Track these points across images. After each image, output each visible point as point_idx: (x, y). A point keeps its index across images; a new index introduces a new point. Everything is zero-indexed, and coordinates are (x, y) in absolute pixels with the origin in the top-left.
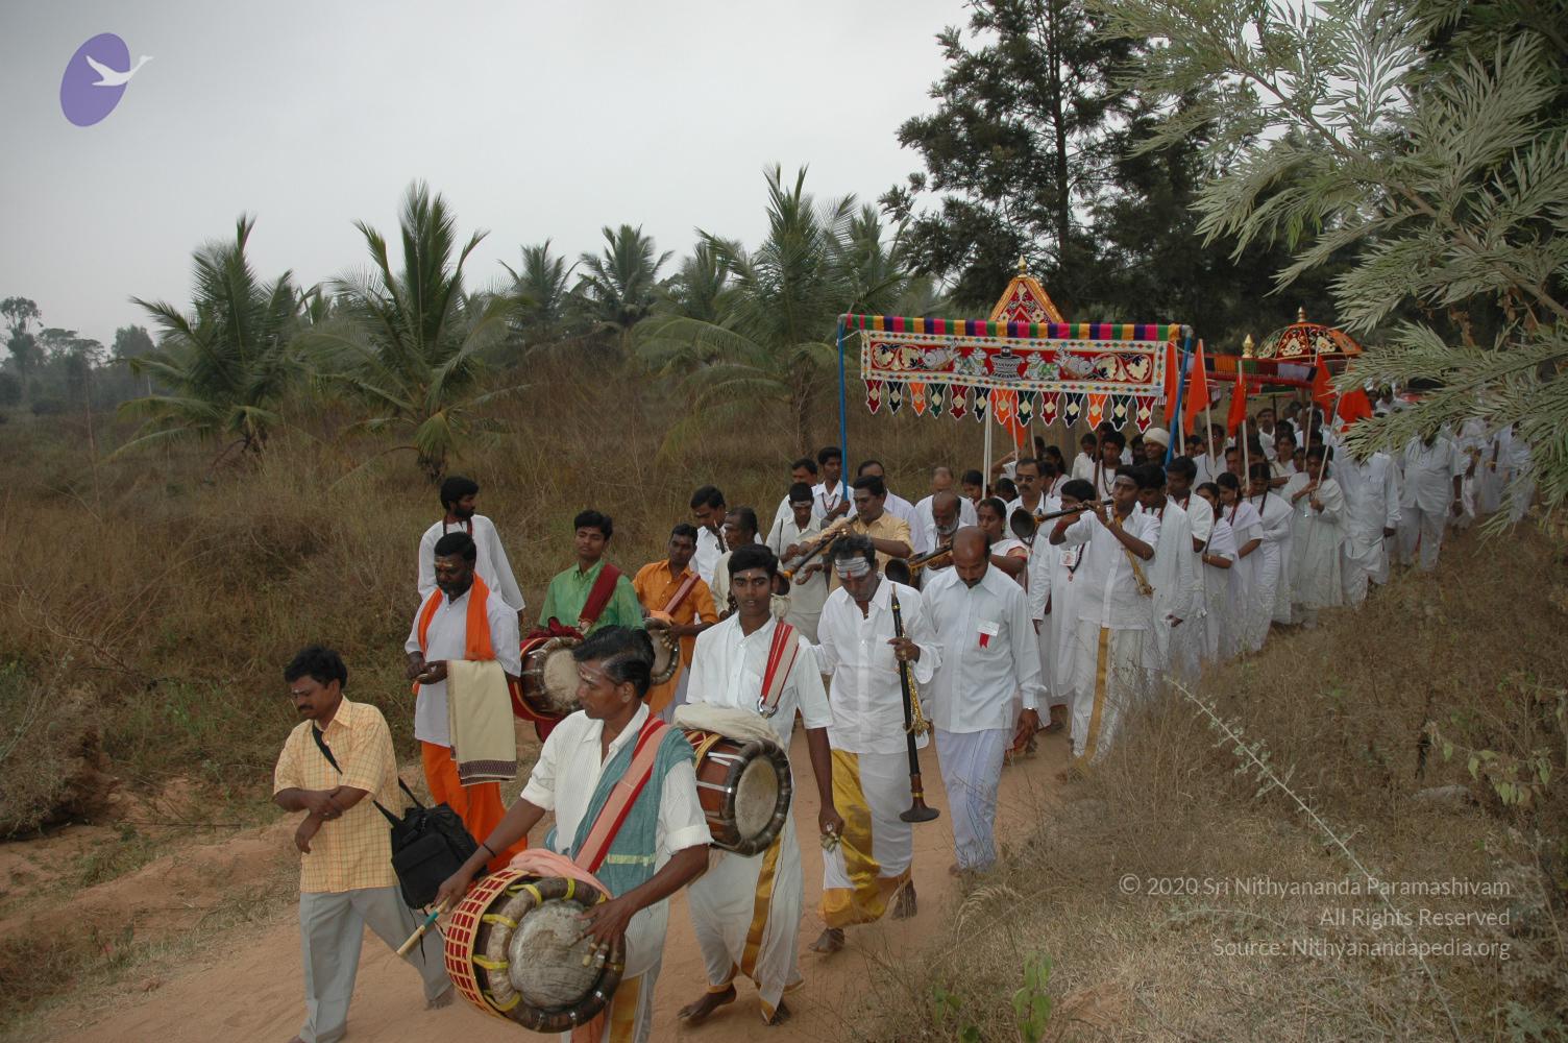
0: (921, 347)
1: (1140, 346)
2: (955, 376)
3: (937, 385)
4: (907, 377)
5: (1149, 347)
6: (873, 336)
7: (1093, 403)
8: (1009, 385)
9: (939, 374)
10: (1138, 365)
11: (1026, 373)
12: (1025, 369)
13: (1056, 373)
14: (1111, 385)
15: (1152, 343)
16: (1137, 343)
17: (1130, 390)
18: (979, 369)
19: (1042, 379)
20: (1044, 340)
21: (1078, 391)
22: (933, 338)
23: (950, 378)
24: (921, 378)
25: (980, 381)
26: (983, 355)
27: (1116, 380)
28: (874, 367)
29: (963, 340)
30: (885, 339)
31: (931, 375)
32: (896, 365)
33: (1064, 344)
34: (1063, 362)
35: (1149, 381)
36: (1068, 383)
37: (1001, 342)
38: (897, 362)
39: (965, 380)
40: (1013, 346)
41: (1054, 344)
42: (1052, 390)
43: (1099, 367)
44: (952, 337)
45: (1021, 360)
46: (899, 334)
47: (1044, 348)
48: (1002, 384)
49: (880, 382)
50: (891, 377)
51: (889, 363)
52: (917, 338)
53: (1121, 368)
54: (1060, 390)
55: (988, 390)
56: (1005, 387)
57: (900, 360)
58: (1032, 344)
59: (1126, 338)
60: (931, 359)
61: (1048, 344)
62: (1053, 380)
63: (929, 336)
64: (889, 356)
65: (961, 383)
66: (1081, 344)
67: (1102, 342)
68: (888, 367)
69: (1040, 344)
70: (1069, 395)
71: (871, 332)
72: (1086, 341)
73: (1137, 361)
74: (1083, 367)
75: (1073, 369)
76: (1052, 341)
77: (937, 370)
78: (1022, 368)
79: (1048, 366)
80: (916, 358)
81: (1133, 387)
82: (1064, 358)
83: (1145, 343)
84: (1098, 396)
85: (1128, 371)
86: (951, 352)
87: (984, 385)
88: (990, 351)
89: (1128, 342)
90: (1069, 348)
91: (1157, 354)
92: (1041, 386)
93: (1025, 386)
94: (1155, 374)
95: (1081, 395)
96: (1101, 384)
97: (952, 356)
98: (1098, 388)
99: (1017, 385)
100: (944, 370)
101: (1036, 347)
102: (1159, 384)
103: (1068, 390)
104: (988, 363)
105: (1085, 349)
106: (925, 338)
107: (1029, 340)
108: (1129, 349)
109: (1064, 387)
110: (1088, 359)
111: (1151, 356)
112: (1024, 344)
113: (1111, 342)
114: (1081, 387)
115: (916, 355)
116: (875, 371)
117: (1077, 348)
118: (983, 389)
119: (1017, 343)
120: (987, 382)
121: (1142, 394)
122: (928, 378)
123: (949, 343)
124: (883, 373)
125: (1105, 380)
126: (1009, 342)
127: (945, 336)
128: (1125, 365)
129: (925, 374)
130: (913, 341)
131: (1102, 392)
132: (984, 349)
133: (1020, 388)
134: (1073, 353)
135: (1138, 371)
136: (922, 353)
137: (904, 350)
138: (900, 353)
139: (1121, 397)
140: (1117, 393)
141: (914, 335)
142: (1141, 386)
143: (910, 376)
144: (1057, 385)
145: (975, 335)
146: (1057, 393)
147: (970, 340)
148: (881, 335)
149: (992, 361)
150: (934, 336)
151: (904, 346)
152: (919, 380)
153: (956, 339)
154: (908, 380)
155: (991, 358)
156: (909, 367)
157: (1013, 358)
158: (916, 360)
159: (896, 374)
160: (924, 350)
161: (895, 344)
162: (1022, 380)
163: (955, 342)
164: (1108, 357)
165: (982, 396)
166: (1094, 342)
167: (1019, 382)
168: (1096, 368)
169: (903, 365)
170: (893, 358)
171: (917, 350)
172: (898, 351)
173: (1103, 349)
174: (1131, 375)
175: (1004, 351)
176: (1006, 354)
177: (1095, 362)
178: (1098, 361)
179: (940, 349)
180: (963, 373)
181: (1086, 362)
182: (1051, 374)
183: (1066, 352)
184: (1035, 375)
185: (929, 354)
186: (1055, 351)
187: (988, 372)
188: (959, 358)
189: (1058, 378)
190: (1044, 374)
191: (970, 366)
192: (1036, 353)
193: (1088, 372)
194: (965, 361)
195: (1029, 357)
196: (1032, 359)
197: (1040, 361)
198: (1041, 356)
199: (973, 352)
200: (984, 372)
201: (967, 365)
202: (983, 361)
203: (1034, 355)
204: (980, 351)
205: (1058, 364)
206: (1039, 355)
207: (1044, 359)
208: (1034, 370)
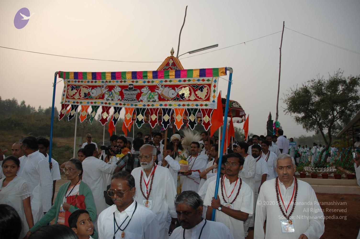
0: (90, 86)
1: (203, 80)
2: (104, 101)
3: (95, 106)
5: (208, 80)
6: (69, 82)
7: (177, 114)
8: (132, 105)
9: (97, 101)
10: (202, 91)
11: (141, 98)
13: (156, 98)
14: (187, 103)
15: (210, 78)
16: (201, 78)
18: (117, 97)
19: (149, 101)
20: (151, 80)
21: (168, 107)
23: (102, 103)
25: (117, 104)
26: (120, 89)
27: (189, 100)
28: (67, 97)
29: (110, 82)
30: (74, 83)
31: (93, 101)
32: (77, 96)
33: (161, 81)
35: (208, 99)
36: (163, 103)
37: (129, 81)
38: (78, 94)
39: (110, 103)
40: (135, 84)
41: (157, 82)
42: (154, 107)
43: (180, 93)
44: (105, 81)
45: (138, 91)
46: (80, 80)
47: (150, 84)
48: (128, 105)
49: (68, 105)
50: (74, 102)
51: (74, 95)
53: (193, 93)
54: (159, 107)
55: (121, 108)
56: (130, 106)
57: (80, 94)
58: (144, 82)
59: (195, 76)
61: (153, 82)
62: (155, 101)
63: (94, 81)
64: (75, 91)
65: (108, 105)
66: (171, 81)
67: (182, 79)
68: (73, 97)
69: (148, 82)
70: (164, 109)
71: (68, 80)
72: (173, 79)
73: (201, 89)
74: (171, 93)
75: (166, 95)
76: (154, 80)
77: (96, 99)
78: (139, 96)
79: (152, 94)
80: (87, 92)
81: (199, 103)
82: (161, 89)
83: (206, 78)
84: (180, 109)
85: (196, 95)
86: (104, 89)
87: (119, 106)
88: (122, 87)
89: (196, 79)
90: (164, 83)
91: (213, 84)
92: (148, 105)
93: (140, 105)
94: (212, 96)
95: (170, 109)
96: (182, 103)
97: (104, 90)
98: (179, 105)
99: (136, 105)
100: (100, 98)
101: (146, 84)
102: (214, 101)
103: (163, 107)
104: (121, 94)
105: (172, 83)
106: (92, 82)
107: (143, 80)
108: (197, 82)
109: (161, 105)
110: (175, 90)
111: (210, 85)
112: (140, 82)
113: (187, 79)
114: (171, 105)
115: (86, 91)
116: (67, 100)
117: (168, 83)
118: (118, 108)
119: (137, 82)
120: (121, 104)
121: (204, 107)
122: (92, 103)
123: (103, 84)
124: (71, 101)
125: (184, 100)
126: (133, 82)
127: (101, 81)
128: (195, 92)
129: (90, 101)
130: (87, 84)
131: (181, 107)
132: (120, 86)
133: (137, 107)
134: (166, 86)
135: (202, 94)
136: (89, 90)
137: (82, 88)
138: (80, 91)
139: (192, 109)
140: (190, 107)
141: (87, 81)
142: (204, 103)
143: (83, 102)
144: (157, 104)
145: (115, 79)
146: (158, 109)
147: (113, 82)
148: (72, 81)
149: (124, 92)
150: (97, 81)
151: (82, 86)
152: (87, 104)
153: (107, 82)
154: (81, 104)
155: (123, 91)
156: (83, 97)
157: (135, 90)
158: (87, 94)
159: (76, 101)
160: (91, 88)
161: (78, 86)
162: (139, 102)
163: (107, 83)
164: (185, 87)
165: (117, 112)
166: (178, 79)
167: (136, 103)
168: (178, 94)
169: (80, 96)
170: (76, 93)
171: (88, 88)
172: (79, 89)
173: (182, 83)
174: (198, 97)
175: (130, 86)
176: (131, 88)
179: (99, 87)
180: (109, 100)
181: (173, 90)
182: (154, 98)
183: (162, 86)
184: (146, 99)
185: (93, 90)
186: (157, 85)
187: (121, 99)
188: (107, 92)
189: (157, 100)
190: (150, 98)
191: (113, 96)
192: (146, 87)
193: (174, 96)
194: (110, 93)
195: (143, 89)
196: (144, 90)
197: (148, 91)
198: (149, 89)
199: (114, 88)
200: (119, 98)
201: (111, 95)
202: (118, 93)
203: (145, 88)
204: (118, 87)
205: (158, 92)
206: (148, 88)
207: (150, 90)
208: (145, 96)
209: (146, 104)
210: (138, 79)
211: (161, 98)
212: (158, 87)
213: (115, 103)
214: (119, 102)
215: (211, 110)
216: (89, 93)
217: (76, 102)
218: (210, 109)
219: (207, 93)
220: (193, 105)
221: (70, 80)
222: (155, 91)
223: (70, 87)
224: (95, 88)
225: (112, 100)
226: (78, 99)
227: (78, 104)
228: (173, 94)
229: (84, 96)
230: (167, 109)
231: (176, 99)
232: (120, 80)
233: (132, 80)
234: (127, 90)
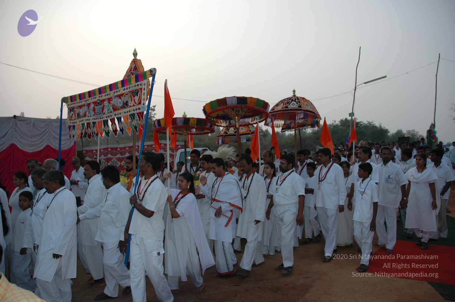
2: (87, 118)
3: (83, 124)
5: (141, 85)
7: (125, 121)
10: (137, 96)
11: (104, 111)
15: (142, 82)
17: (134, 110)
18: (92, 113)
23: (86, 120)
26: (93, 105)
27: (131, 106)
31: (82, 119)
32: (74, 117)
33: (114, 93)
34: (114, 102)
35: (140, 103)
37: (97, 97)
40: (100, 99)
41: (112, 94)
42: (112, 117)
43: (125, 101)
45: (103, 105)
46: (74, 102)
47: (108, 97)
48: (98, 119)
49: (71, 126)
51: (72, 116)
53: (132, 99)
54: (115, 117)
56: (100, 120)
60: (82, 111)
61: (110, 94)
62: (111, 112)
65: (89, 121)
67: (125, 88)
69: (108, 95)
70: (117, 118)
72: (120, 89)
73: (137, 94)
75: (117, 104)
76: (110, 92)
78: (103, 109)
79: (109, 105)
81: (135, 108)
82: (113, 100)
83: (139, 83)
84: (126, 116)
85: (134, 100)
87: (94, 121)
88: (95, 103)
90: (116, 94)
91: (143, 87)
92: (109, 116)
93: (105, 118)
94: (142, 98)
95: (121, 118)
96: (127, 110)
97: (86, 109)
98: (125, 113)
100: (84, 116)
101: (106, 97)
102: (144, 104)
104: (94, 109)
107: (105, 94)
108: (134, 88)
109: (116, 115)
110: (120, 98)
111: (141, 89)
112: (103, 96)
113: (128, 87)
114: (120, 113)
116: (72, 122)
117: (118, 93)
118: (94, 123)
119: (101, 96)
120: (95, 119)
121: (138, 111)
125: (128, 107)
127: (84, 100)
128: (134, 97)
129: (80, 120)
132: (93, 103)
134: (116, 96)
135: (137, 99)
137: (75, 109)
138: (75, 112)
139: (132, 115)
140: (131, 113)
142: (137, 107)
143: (77, 122)
145: (91, 97)
147: (90, 100)
150: (82, 101)
151: (76, 107)
152: (79, 123)
153: (87, 100)
156: (77, 118)
160: (79, 108)
161: (73, 107)
163: (87, 102)
164: (127, 94)
165: (94, 126)
166: (123, 88)
167: (102, 116)
168: (123, 102)
170: (73, 114)
173: (125, 91)
174: (135, 102)
176: (99, 103)
177: (123, 98)
178: (124, 98)
179: (83, 106)
180: (89, 116)
181: (120, 99)
183: (114, 96)
185: (81, 109)
186: (112, 97)
187: (94, 114)
189: (112, 111)
190: (108, 110)
193: (121, 105)
194: (89, 110)
195: (105, 103)
197: (107, 103)
198: (108, 101)
199: (91, 105)
201: (89, 112)
203: (106, 101)
208: (106, 109)
209: (107, 115)
210: (102, 93)
211: (114, 109)
213: (92, 119)
214: (94, 117)
216: (79, 112)
218: (142, 112)
219: (139, 97)
220: (132, 110)
222: (111, 102)
226: (74, 119)
227: (75, 124)
228: (120, 103)
229: (77, 116)
230: (119, 117)
231: (123, 107)
232: (93, 98)
233: (99, 96)
234: (97, 106)
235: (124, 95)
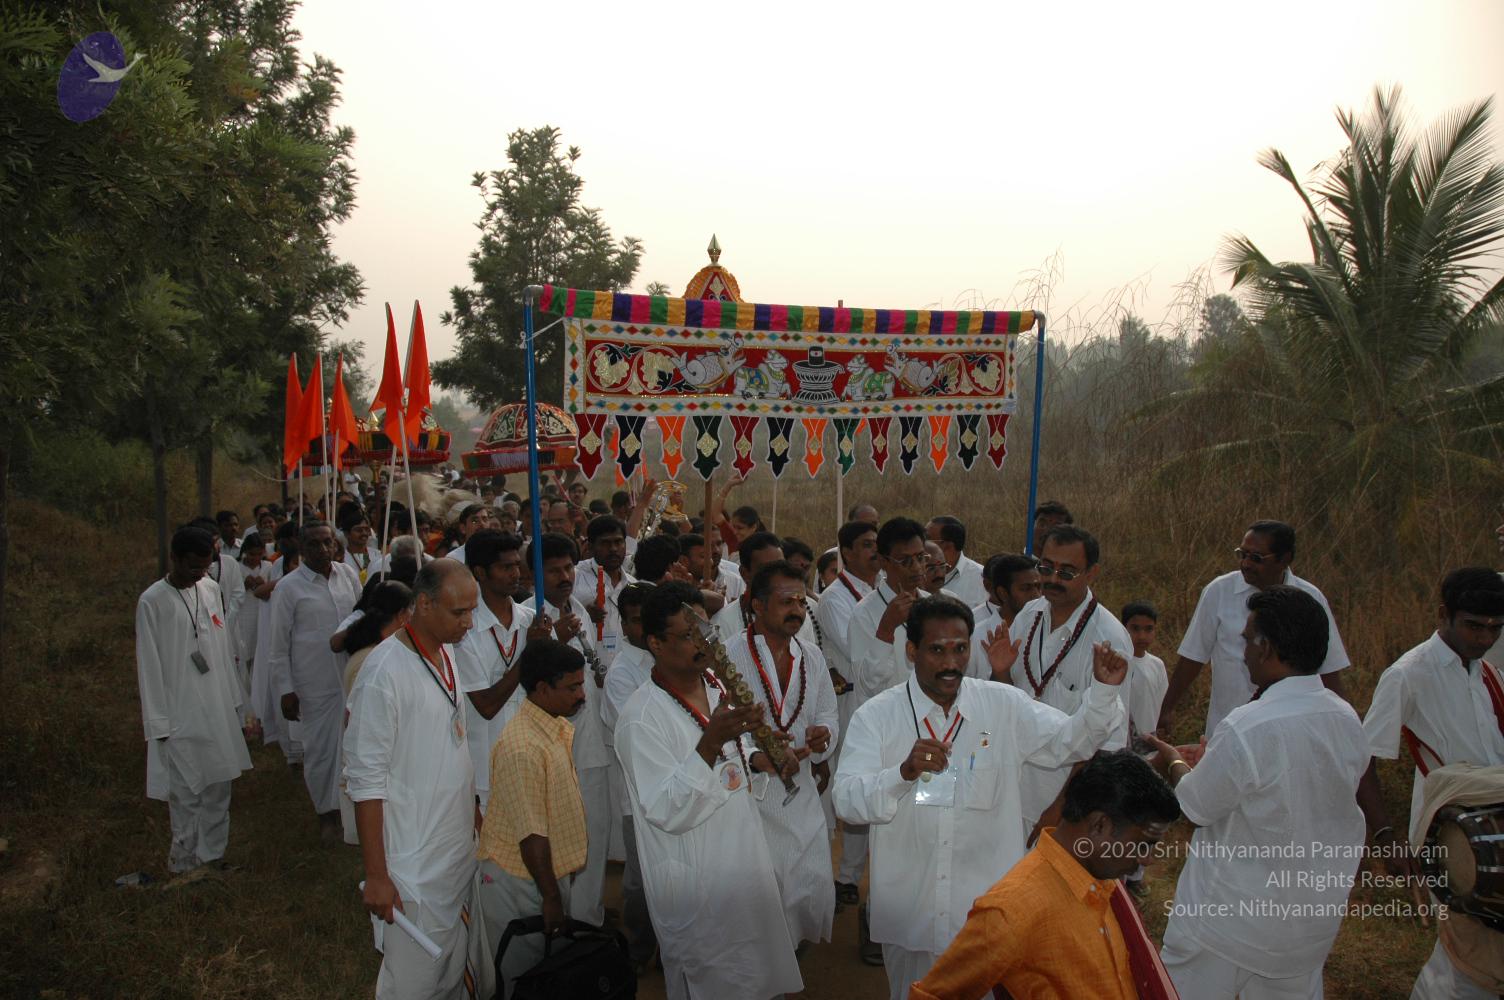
0: (680, 350)
1: (988, 342)
2: (735, 400)
3: (707, 419)
4: (653, 407)
5: (998, 343)
6: (591, 329)
7: (935, 431)
8: (821, 411)
9: (711, 399)
10: (984, 369)
11: (847, 390)
12: (845, 384)
13: (889, 388)
14: (955, 401)
15: (1001, 337)
16: (984, 337)
17: (979, 407)
18: (777, 385)
19: (868, 398)
20: (869, 336)
21: (914, 413)
22: (699, 335)
23: (729, 406)
24: (679, 407)
25: (776, 408)
26: (783, 362)
27: (960, 394)
28: (590, 388)
29: (750, 337)
30: (612, 336)
31: (698, 400)
32: (634, 384)
33: (896, 342)
34: (898, 368)
35: (1001, 393)
36: (902, 402)
37: (807, 340)
38: (635, 378)
39: (753, 408)
40: (825, 345)
41: (884, 342)
42: (882, 414)
43: (940, 376)
44: (731, 332)
46: (639, 326)
47: (868, 348)
48: (810, 410)
49: (602, 418)
50: (625, 407)
51: (624, 381)
52: (672, 333)
53: (965, 376)
54: (892, 413)
55: (790, 421)
56: (815, 415)
57: (640, 374)
58: (852, 341)
59: (974, 332)
60: (700, 372)
61: (875, 342)
62: (881, 399)
63: (693, 330)
64: (623, 366)
65: (746, 413)
66: (918, 341)
67: (945, 337)
68: (619, 388)
69: (864, 342)
70: (903, 420)
71: (587, 322)
72: (925, 336)
73: (983, 366)
75: (910, 379)
76: (881, 337)
77: (707, 392)
78: (840, 382)
79: (877, 377)
80: (669, 370)
81: (983, 401)
82: (898, 363)
83: (993, 337)
84: (939, 418)
85: (973, 379)
86: (729, 358)
87: (784, 414)
88: (792, 355)
89: (974, 337)
90: (903, 347)
91: (1008, 351)
92: (866, 410)
93: (844, 411)
94: (1007, 382)
95: (919, 419)
96: (944, 401)
97: (733, 365)
98: (939, 408)
99: (833, 411)
100: (719, 390)
101: (858, 347)
103: (903, 413)
104: (790, 377)
105: (923, 348)
106: (686, 334)
107: (849, 336)
108: (974, 347)
109: (898, 408)
111: (1001, 355)
112: (841, 342)
113: (955, 337)
114: (919, 408)
115: (668, 365)
116: (592, 398)
117: (913, 348)
118: (781, 420)
119: (832, 340)
120: (788, 409)
121: (993, 412)
122: (692, 406)
123: (726, 343)
124: (609, 400)
125: (947, 395)
126: (821, 339)
127: (720, 331)
128: (969, 372)
129: (684, 399)
130: (665, 338)
131: (944, 413)
132: (783, 352)
133: (837, 415)
134: (911, 356)
135: (986, 378)
136: (680, 362)
137: (647, 356)
138: (641, 363)
139: (968, 417)
140: (963, 412)
141: (666, 328)
142: (994, 401)
143: (659, 405)
144: (886, 406)
145: (768, 329)
146: (889, 419)
147: (761, 337)
148: (605, 329)
149: (797, 372)
150: (702, 330)
151: (649, 348)
152: (674, 411)
153: (738, 335)
154: (656, 412)
155: (796, 369)
156: (656, 388)
157: (828, 365)
158: (670, 375)
159: (633, 402)
160: (685, 355)
161: (632, 345)
162: (841, 401)
163: (737, 340)
165: (781, 433)
166: (935, 337)
167: (835, 406)
168: (937, 377)
169: (646, 383)
170: (629, 372)
171: (672, 356)
172: (637, 358)
173: (945, 348)
174: (978, 385)
175: (813, 354)
176: (816, 361)
177: (938, 367)
178: (942, 366)
179: (711, 353)
180: (749, 395)
182: (882, 389)
183: (900, 354)
184: (858, 394)
185: (693, 362)
186: (886, 353)
187: (789, 392)
188: (743, 369)
189: (890, 394)
190: (873, 391)
191: (761, 383)
192: (859, 356)
194: (753, 374)
195: (850, 364)
196: (855, 366)
197: (865, 369)
198: (866, 362)
199: (766, 357)
200: (783, 391)
201: (757, 380)
202: (782, 373)
203: (856, 360)
204: (777, 356)
205: (893, 374)
206: (862, 360)
207: (871, 366)
208: (857, 385)
209: (860, 406)
210: (837, 331)
211: (901, 391)
212: (890, 359)
213: (771, 406)
214: (784, 403)
215: (1005, 417)
216: (677, 371)
217: (634, 404)
218: (1003, 415)
219: (1000, 375)
220: (969, 405)
221: (597, 323)
222: (885, 370)
223: (603, 349)
224: (699, 357)
225: (761, 396)
226: (640, 394)
227: (642, 414)
228: (927, 379)
229: (659, 383)
230: (911, 419)
231: (929, 392)
232: (782, 333)
233: (819, 334)
234: (805, 365)
235: (942, 360)
